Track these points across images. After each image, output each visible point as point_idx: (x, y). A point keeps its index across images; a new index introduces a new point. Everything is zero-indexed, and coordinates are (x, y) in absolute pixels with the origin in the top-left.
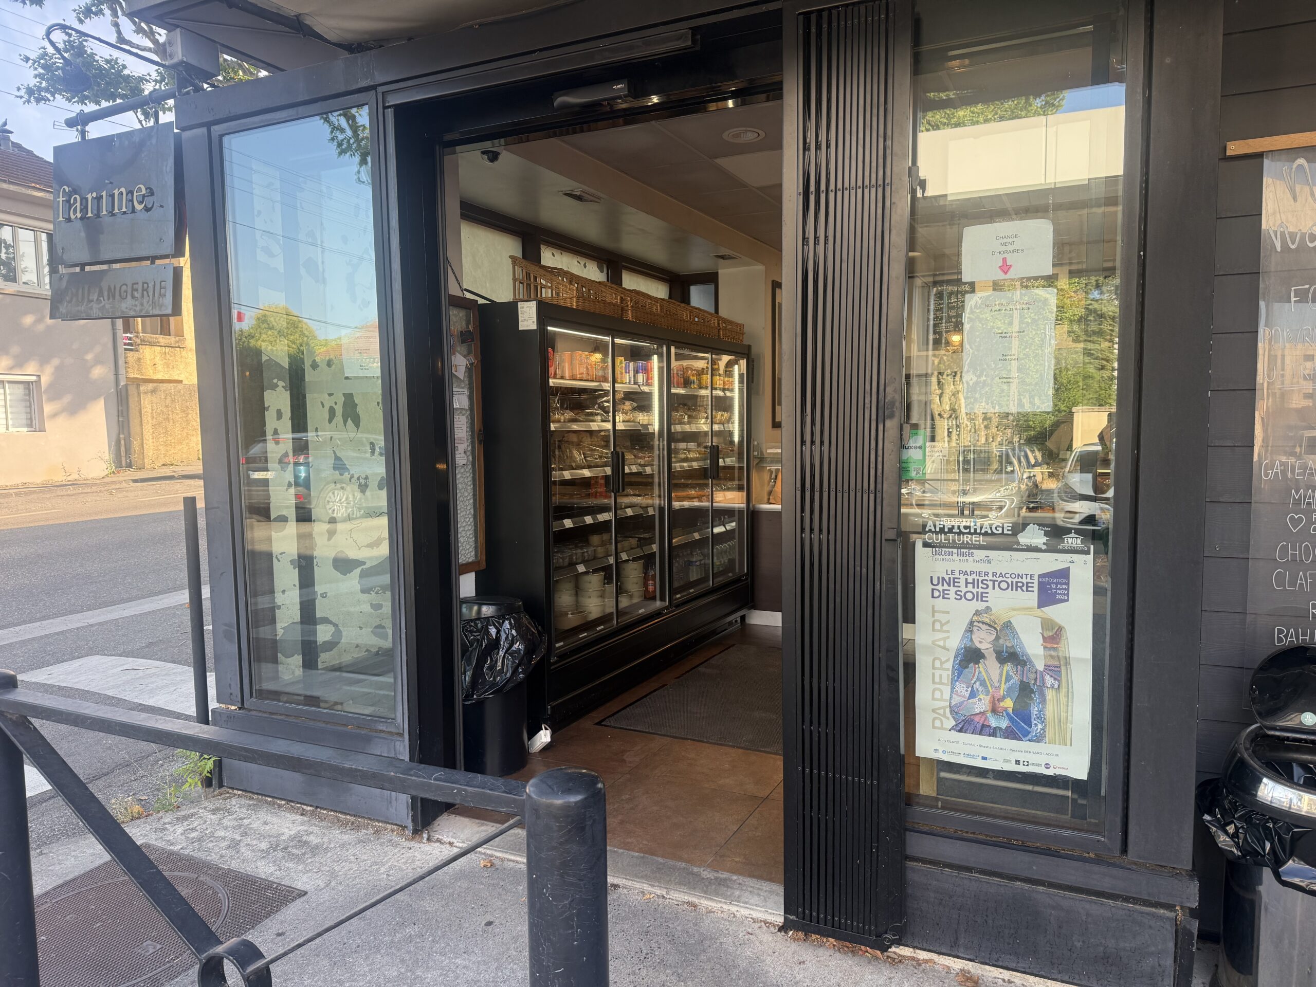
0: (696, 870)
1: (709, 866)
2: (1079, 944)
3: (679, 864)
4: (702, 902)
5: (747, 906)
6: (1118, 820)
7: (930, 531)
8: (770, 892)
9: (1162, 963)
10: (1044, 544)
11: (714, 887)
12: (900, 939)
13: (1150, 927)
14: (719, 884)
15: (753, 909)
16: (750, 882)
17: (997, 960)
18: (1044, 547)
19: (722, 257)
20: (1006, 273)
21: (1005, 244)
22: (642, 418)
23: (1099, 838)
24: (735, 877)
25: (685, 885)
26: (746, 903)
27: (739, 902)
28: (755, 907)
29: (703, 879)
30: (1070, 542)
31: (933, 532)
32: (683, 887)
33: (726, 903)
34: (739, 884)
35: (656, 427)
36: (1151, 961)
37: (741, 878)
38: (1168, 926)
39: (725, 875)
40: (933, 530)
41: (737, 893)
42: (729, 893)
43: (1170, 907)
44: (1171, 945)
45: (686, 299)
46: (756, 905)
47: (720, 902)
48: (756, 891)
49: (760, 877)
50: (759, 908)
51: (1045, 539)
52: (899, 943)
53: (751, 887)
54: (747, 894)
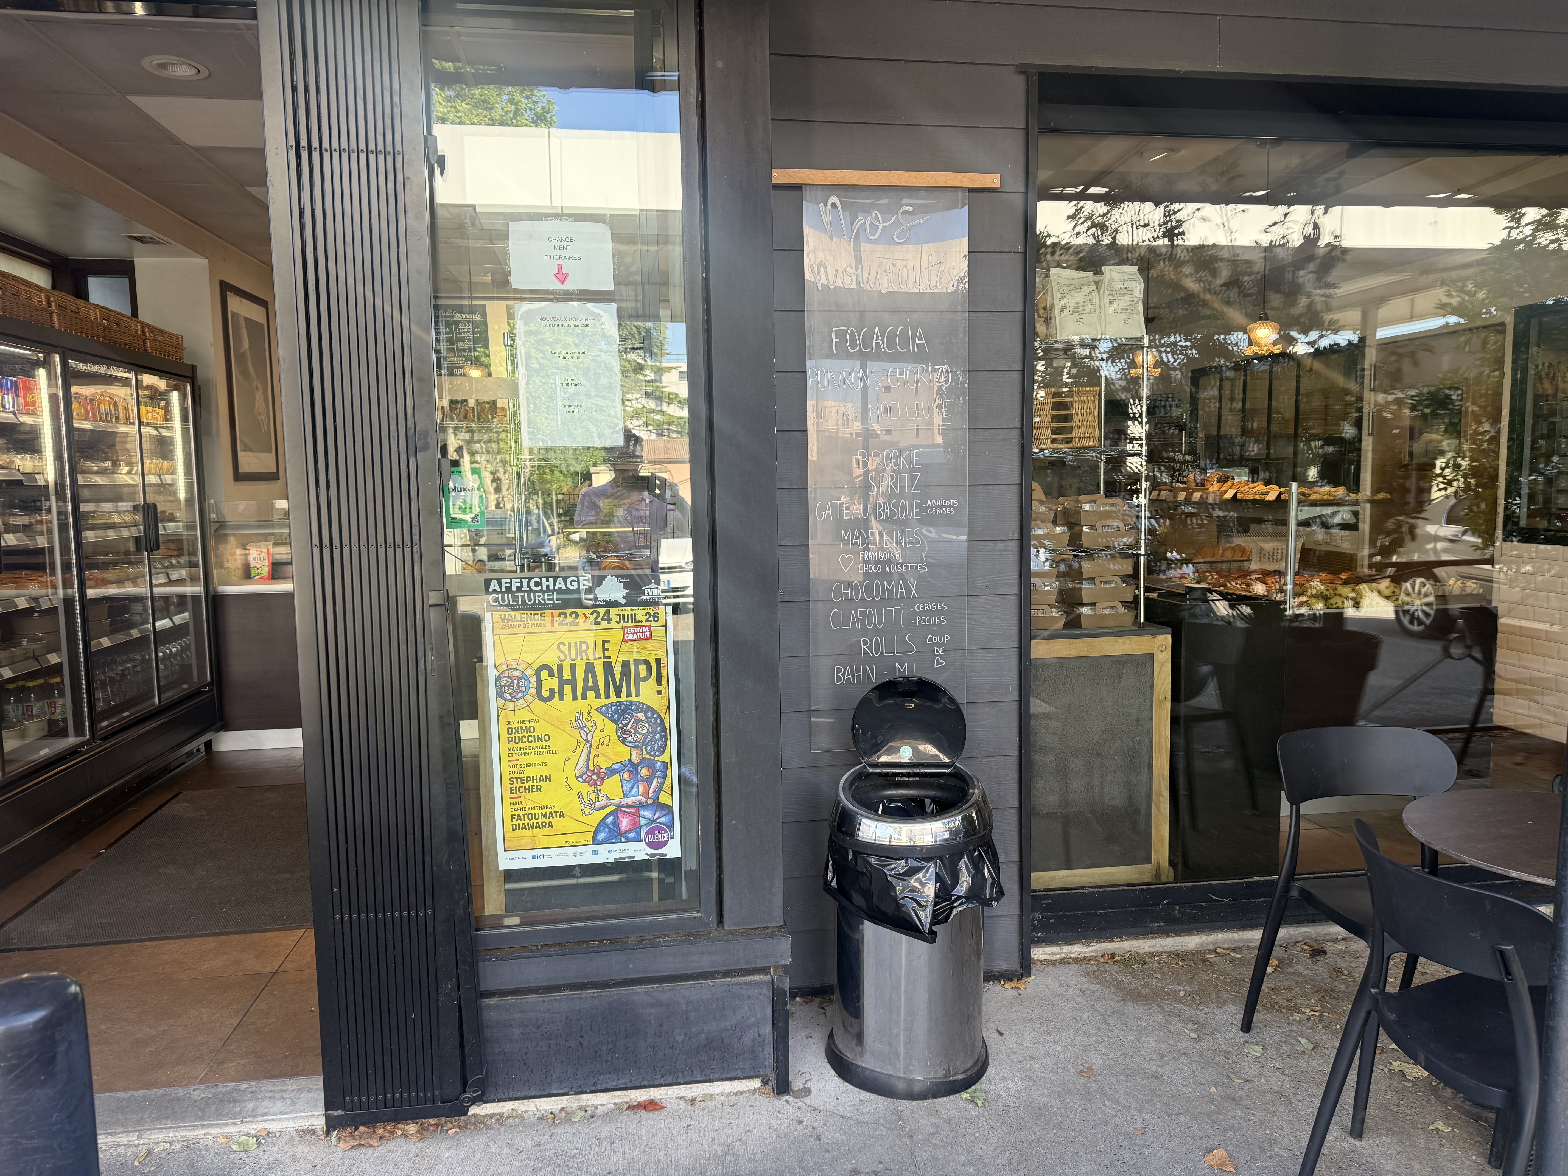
0: (181, 1092)
1: (201, 1082)
2: (680, 1039)
3: (152, 1092)
4: (197, 1132)
5: (268, 1118)
6: (713, 889)
7: (495, 591)
8: (299, 1090)
9: (762, 1032)
10: (624, 597)
11: (213, 1108)
12: (483, 1094)
13: (749, 997)
14: (222, 1101)
15: (277, 1120)
16: (267, 1086)
17: (595, 1084)
18: (624, 601)
19: (140, 240)
20: (563, 283)
21: (558, 248)
22: (23, 463)
23: (695, 914)
24: (244, 1085)
25: (167, 1118)
26: (265, 1114)
27: (255, 1116)
28: (279, 1117)
29: (195, 1101)
30: (650, 594)
31: (498, 593)
32: (164, 1121)
33: (234, 1124)
34: (252, 1092)
35: (51, 476)
36: (751, 1034)
37: (253, 1083)
38: (765, 991)
39: (231, 1086)
40: (498, 590)
41: (250, 1105)
42: (238, 1109)
43: (764, 970)
44: (769, 1010)
45: (82, 293)
46: (281, 1113)
47: (226, 1124)
48: (278, 1096)
49: (283, 1075)
50: (285, 1116)
51: (624, 592)
52: (481, 1099)
53: (271, 1091)
54: (266, 1103)
